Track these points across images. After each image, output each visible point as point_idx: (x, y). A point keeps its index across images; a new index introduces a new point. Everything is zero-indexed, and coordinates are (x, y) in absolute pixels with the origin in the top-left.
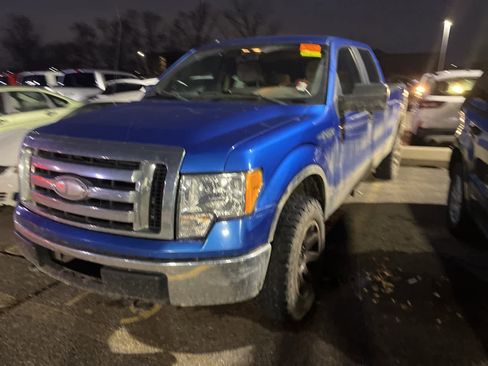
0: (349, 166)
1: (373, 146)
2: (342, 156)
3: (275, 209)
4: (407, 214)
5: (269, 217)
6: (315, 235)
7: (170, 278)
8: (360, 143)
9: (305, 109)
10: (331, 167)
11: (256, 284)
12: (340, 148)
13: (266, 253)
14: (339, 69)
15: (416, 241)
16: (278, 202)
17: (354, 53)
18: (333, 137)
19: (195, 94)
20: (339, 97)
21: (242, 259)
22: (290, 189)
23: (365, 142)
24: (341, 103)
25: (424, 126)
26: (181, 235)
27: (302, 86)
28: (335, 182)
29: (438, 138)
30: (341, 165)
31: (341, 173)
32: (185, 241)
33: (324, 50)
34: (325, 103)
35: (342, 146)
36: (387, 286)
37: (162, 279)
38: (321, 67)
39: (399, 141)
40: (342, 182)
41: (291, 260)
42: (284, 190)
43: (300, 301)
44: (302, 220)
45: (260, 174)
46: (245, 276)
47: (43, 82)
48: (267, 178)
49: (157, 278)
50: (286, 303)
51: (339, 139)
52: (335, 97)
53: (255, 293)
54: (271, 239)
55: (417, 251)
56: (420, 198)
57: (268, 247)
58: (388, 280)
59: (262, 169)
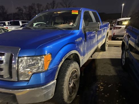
0: (89, 49)
1: (98, 42)
2: (86, 46)
3: (57, 67)
4: (109, 62)
6: (76, 73)
8: (92, 42)
9: (72, 31)
10: (82, 50)
11: (50, 95)
12: (85, 43)
13: (54, 84)
15: (112, 71)
16: (58, 65)
17: (91, 13)
18: (82, 40)
20: (83, 27)
22: (63, 60)
23: (95, 41)
24: (84, 29)
27: (71, 24)
28: (84, 55)
30: (85, 49)
31: (86, 51)
33: (79, 12)
34: (79, 29)
35: (86, 43)
36: (101, 88)
38: (78, 17)
39: (107, 39)
40: (86, 54)
41: (64, 84)
42: (61, 60)
43: (70, 97)
45: (50, 55)
46: (45, 93)
49: (12, 95)
50: (63, 99)
51: (84, 40)
52: (82, 27)
55: (112, 75)
57: (55, 81)
58: (102, 86)
59: (51, 54)
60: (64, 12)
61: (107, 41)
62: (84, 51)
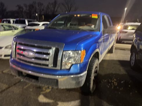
0: (105, 49)
1: (110, 44)
4: (118, 63)
5: (87, 63)
6: (96, 69)
7: (59, 80)
8: (107, 43)
9: (95, 33)
11: (83, 82)
13: (86, 74)
14: (103, 22)
15: (122, 71)
16: (89, 59)
18: (102, 41)
19: (61, 27)
20: (103, 30)
21: (79, 75)
22: (92, 56)
23: (108, 43)
25: (121, 38)
26: (63, 68)
28: (101, 54)
29: (125, 42)
31: (103, 52)
32: (64, 70)
34: (100, 31)
35: (103, 43)
36: (115, 83)
37: (57, 81)
39: (115, 42)
41: (92, 75)
43: (93, 87)
44: (95, 64)
45: (85, 51)
46: (80, 80)
47: (9, 22)
48: (87, 52)
49: (55, 81)
50: (90, 88)
53: (82, 85)
54: (87, 70)
56: (121, 59)
57: (86, 72)
59: (85, 50)
60: (85, 15)
61: (114, 44)
62: (102, 50)
